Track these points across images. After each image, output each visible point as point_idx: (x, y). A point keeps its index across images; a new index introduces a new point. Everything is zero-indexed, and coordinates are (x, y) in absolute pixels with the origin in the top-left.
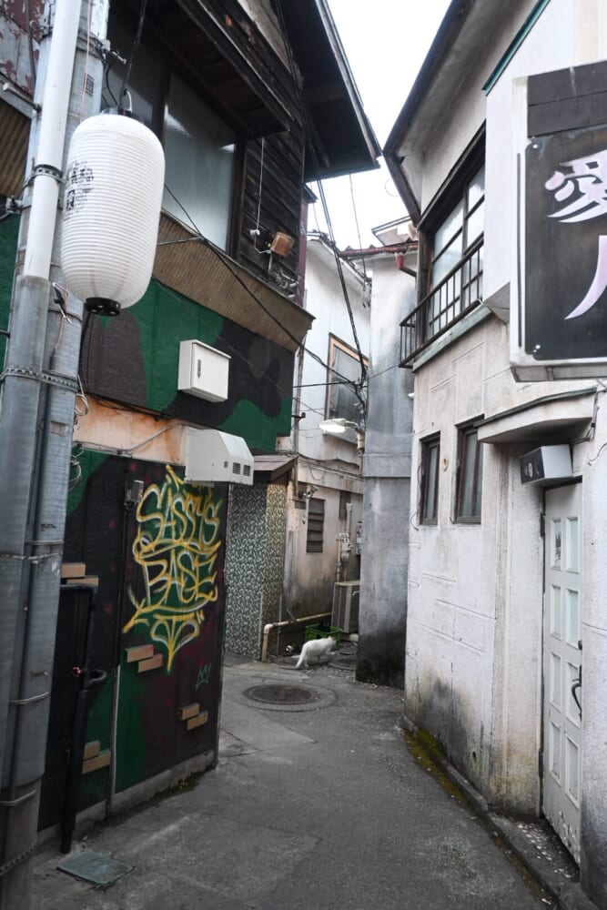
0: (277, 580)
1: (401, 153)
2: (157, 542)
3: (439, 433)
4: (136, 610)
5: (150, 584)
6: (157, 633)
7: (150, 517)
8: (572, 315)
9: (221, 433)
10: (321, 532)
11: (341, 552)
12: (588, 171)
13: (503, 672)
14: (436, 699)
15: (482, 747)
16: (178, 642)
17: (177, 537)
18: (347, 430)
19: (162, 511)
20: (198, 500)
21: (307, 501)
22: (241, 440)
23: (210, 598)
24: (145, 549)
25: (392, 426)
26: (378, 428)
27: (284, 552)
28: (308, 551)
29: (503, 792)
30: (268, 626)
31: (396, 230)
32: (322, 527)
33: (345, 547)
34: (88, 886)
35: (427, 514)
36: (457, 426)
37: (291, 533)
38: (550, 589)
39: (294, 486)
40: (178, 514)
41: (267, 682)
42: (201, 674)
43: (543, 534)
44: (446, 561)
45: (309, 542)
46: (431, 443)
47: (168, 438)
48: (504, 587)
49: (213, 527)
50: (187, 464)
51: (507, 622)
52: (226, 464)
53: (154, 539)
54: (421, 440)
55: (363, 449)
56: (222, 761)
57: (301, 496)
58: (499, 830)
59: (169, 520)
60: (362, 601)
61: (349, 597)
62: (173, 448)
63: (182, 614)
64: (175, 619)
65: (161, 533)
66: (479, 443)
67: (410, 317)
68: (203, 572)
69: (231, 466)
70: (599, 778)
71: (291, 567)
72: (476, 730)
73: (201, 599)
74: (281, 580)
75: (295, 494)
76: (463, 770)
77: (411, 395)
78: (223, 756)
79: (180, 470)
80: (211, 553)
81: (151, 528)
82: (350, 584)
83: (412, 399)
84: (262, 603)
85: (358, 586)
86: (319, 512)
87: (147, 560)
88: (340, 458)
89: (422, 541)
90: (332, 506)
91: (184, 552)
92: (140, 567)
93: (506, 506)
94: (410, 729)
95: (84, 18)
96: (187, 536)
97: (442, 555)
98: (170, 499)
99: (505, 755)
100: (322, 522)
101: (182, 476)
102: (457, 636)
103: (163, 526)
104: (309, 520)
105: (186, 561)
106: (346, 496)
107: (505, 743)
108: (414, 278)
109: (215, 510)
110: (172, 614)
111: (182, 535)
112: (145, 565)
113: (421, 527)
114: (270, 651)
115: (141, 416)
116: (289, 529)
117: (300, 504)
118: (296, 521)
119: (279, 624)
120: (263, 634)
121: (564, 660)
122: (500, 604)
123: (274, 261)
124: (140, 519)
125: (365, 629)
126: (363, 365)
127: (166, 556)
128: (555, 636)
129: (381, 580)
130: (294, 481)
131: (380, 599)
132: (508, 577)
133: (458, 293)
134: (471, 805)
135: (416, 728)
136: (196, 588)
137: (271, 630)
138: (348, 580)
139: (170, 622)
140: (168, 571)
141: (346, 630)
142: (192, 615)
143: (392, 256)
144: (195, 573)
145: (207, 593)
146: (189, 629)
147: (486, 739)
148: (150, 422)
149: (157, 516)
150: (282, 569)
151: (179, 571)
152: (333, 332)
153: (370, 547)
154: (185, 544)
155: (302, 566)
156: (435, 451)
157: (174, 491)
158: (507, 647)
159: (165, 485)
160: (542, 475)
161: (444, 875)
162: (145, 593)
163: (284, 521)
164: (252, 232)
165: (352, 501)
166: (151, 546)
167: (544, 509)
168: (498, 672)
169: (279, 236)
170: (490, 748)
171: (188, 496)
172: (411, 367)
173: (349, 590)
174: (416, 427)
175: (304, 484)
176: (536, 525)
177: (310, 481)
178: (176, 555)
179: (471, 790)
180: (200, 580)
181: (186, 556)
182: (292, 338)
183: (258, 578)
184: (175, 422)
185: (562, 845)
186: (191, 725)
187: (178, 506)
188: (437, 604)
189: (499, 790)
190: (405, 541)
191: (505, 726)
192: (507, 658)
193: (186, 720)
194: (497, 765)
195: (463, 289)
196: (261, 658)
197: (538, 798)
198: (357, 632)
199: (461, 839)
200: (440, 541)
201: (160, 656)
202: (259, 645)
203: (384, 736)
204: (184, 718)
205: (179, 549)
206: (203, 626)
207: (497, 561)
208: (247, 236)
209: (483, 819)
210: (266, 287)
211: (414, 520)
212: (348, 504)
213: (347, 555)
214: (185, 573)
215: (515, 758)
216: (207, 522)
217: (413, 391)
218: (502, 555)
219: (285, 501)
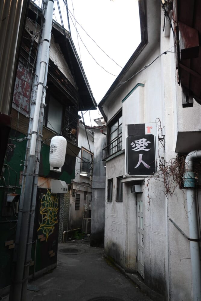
0: (67, 218)
1: (102, 107)
2: (45, 208)
3: (112, 179)
4: (40, 226)
5: (43, 219)
6: (44, 232)
7: (44, 202)
8: (135, 168)
9: (61, 181)
10: (79, 204)
11: (85, 209)
12: (137, 143)
13: (128, 238)
14: (112, 247)
15: (123, 257)
16: (49, 234)
17: (49, 207)
18: (87, 175)
19: (46, 201)
20: (54, 197)
21: (75, 195)
22: (64, 182)
23: (56, 222)
24: (42, 210)
25: (100, 174)
26: (96, 175)
27: (69, 210)
28: (76, 209)
29: (129, 267)
30: (64, 232)
31: (100, 121)
32: (79, 202)
33: (86, 208)
34: (33, 291)
35: (110, 199)
36: (117, 177)
37: (71, 204)
38: (138, 217)
39: (72, 190)
40: (50, 201)
41: (65, 248)
42: (53, 243)
43: (136, 204)
44: (114, 211)
45: (76, 207)
46: (110, 181)
47: (47, 182)
48: (128, 217)
49: (57, 204)
50: (52, 189)
51: (129, 225)
52: (62, 189)
53: (44, 207)
54: (108, 180)
55: (92, 181)
56: (58, 266)
57: (74, 193)
58: (127, 276)
59: (47, 203)
60: (92, 223)
61: (87, 223)
62: (48, 185)
63: (50, 227)
64: (48, 228)
65: (46, 206)
66: (122, 183)
67: (105, 148)
68: (55, 216)
69: (63, 189)
70: (147, 258)
71: (71, 214)
72: (122, 253)
73: (54, 223)
74: (68, 218)
75: (72, 193)
76: (119, 264)
77: (105, 167)
78: (58, 265)
79: (50, 190)
80: (56, 211)
81: (43, 205)
82: (87, 219)
83: (105, 168)
84: (63, 225)
85: (91, 219)
86: (78, 198)
87: (43, 213)
88: (84, 182)
89: (109, 207)
90: (82, 196)
91: (51, 211)
92: (41, 215)
93: (128, 198)
94: (106, 257)
95: (42, 101)
96: (51, 207)
97: (114, 210)
98: (48, 197)
99: (129, 258)
100: (79, 201)
101: (50, 192)
102: (117, 230)
103: (46, 204)
104: (76, 200)
105: (51, 213)
106: (86, 193)
107: (129, 255)
108: (105, 136)
109: (57, 199)
110: (48, 227)
111: (50, 206)
112: (42, 214)
113: (108, 203)
114: (65, 239)
115: (42, 177)
116: (70, 203)
117: (73, 196)
118: (72, 200)
119: (68, 231)
120: (63, 234)
121: (141, 233)
122: (127, 221)
123: (71, 135)
124: (41, 203)
125: (93, 231)
126: (91, 155)
127: (46, 212)
128: (139, 228)
129: (97, 217)
130: (72, 189)
131: (97, 223)
132: (129, 215)
133: (117, 144)
134: (121, 272)
135: (107, 256)
136: (53, 220)
137: (65, 233)
138: (86, 218)
139: (47, 229)
140: (47, 216)
141: (86, 233)
142: (52, 227)
143: (100, 129)
144: (53, 216)
145: (55, 221)
146: (51, 231)
147: (124, 254)
148: (44, 179)
149: (45, 202)
150: (68, 215)
151: (49, 215)
152: (83, 146)
153: (94, 208)
154: (51, 209)
155: (74, 214)
156: (111, 183)
157: (49, 196)
158: (129, 232)
159: (47, 194)
160: (135, 191)
161: (115, 285)
162: (42, 222)
163: (69, 201)
164: (67, 129)
165: (88, 194)
166: (44, 209)
167: (137, 198)
168: (127, 238)
169: (73, 130)
170: (125, 256)
171: (52, 196)
172: (105, 161)
173: (87, 221)
174: (107, 176)
175: (74, 190)
176: (134, 202)
177: (77, 189)
178: (49, 211)
179: (121, 268)
180: (54, 218)
181: (51, 212)
182: (76, 154)
183: (62, 218)
184: (49, 178)
185: (141, 276)
186: (51, 256)
187: (50, 199)
188: (112, 223)
189: (127, 267)
190: (104, 206)
191: (129, 251)
192: (129, 234)
193: (50, 255)
194: (127, 260)
195: (118, 144)
196: (62, 241)
197: (136, 268)
198: (90, 233)
199: (119, 278)
200: (113, 206)
201: (45, 238)
202: (62, 237)
203: (99, 259)
204: (50, 254)
205: (49, 210)
206: (54, 230)
207: (126, 211)
208: (66, 131)
209: (124, 274)
210: (70, 143)
211: (106, 201)
212: (86, 195)
213: (86, 210)
214: (51, 216)
215: (131, 259)
216: (56, 203)
217: (106, 166)
218: (127, 209)
219: (69, 195)
